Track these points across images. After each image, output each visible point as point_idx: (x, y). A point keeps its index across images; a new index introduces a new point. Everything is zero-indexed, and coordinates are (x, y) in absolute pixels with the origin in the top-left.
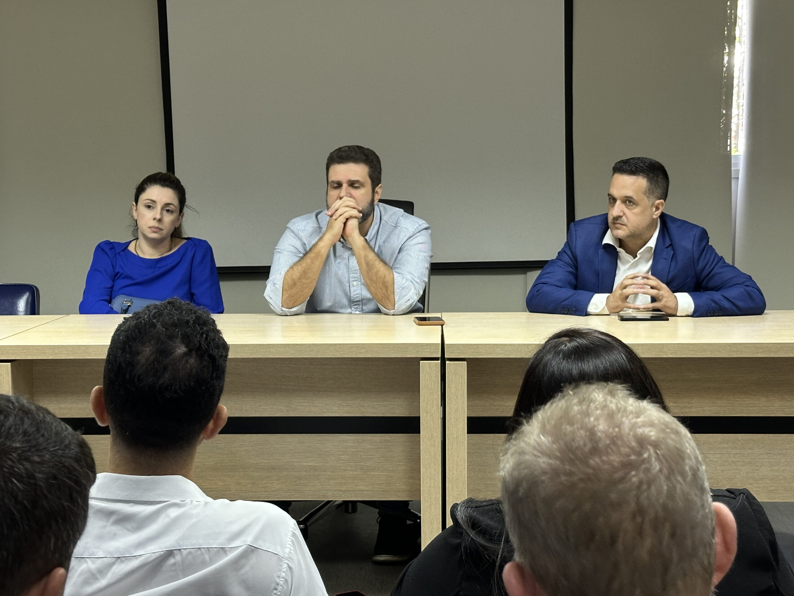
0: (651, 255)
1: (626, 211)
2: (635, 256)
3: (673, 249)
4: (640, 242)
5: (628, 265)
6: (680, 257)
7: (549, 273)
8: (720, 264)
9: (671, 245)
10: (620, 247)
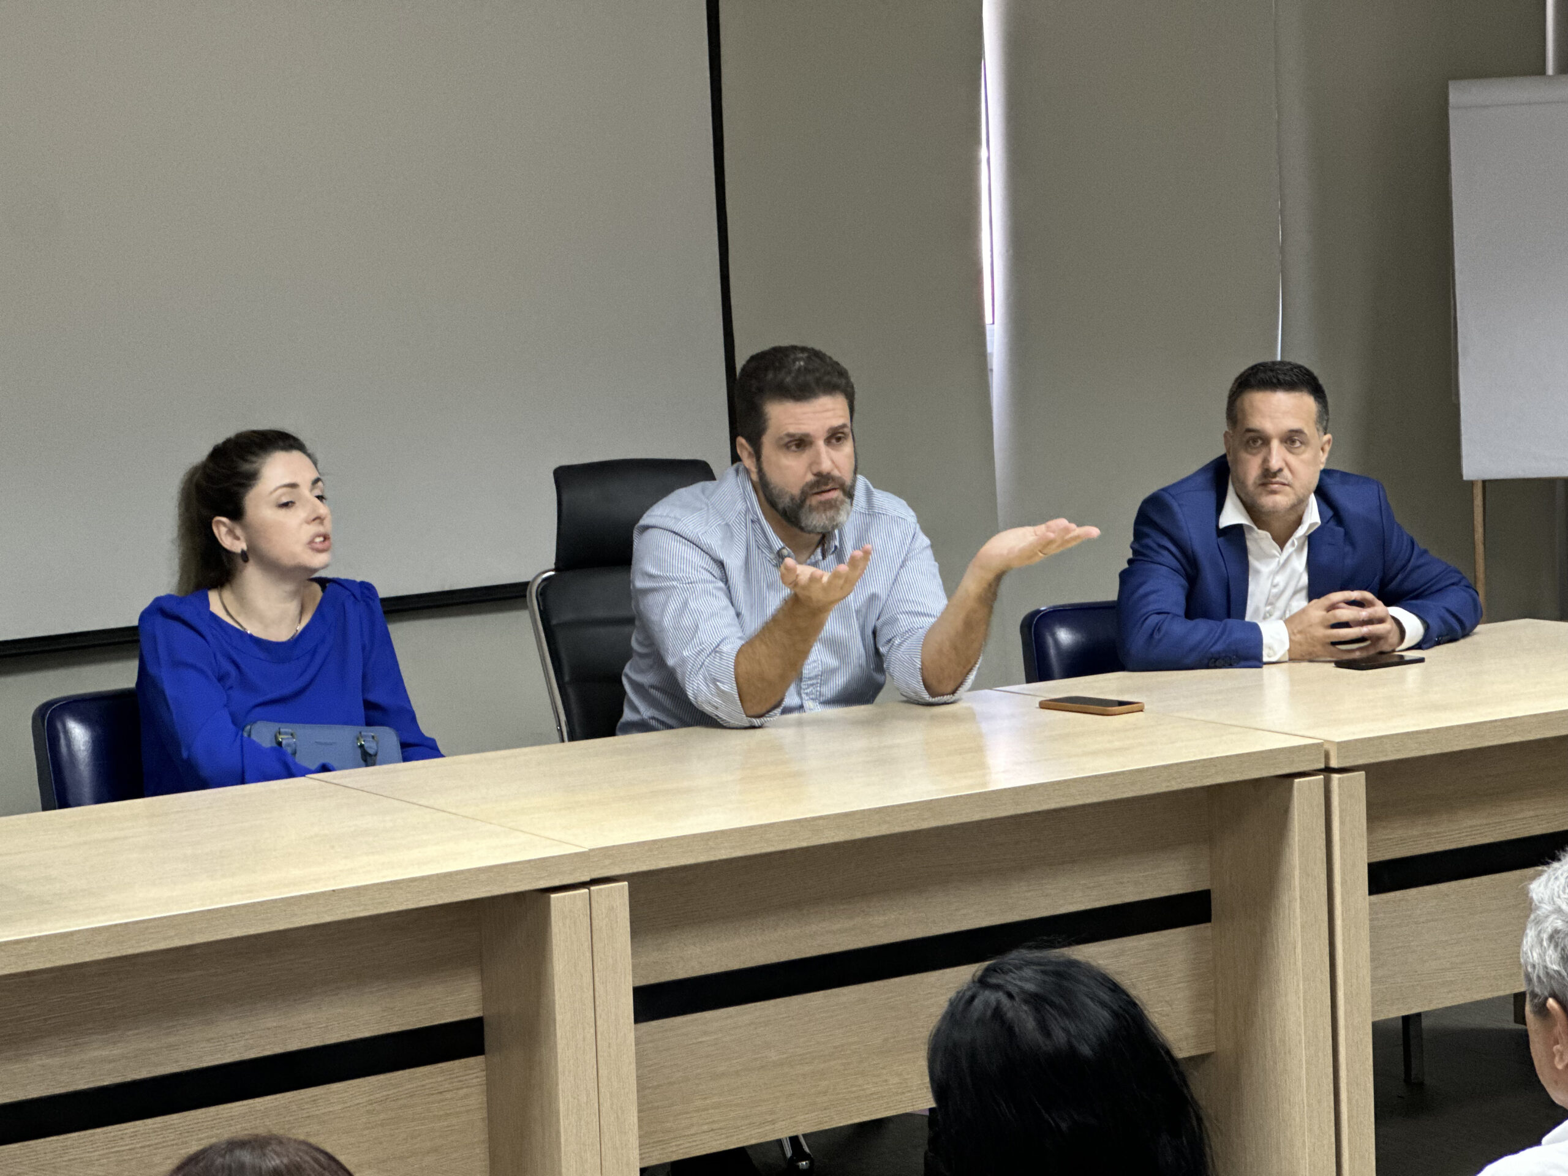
0: (1305, 541)
1: (1290, 458)
2: (1283, 544)
3: (1341, 524)
4: (1291, 517)
9: (1334, 517)
10: (1255, 526)
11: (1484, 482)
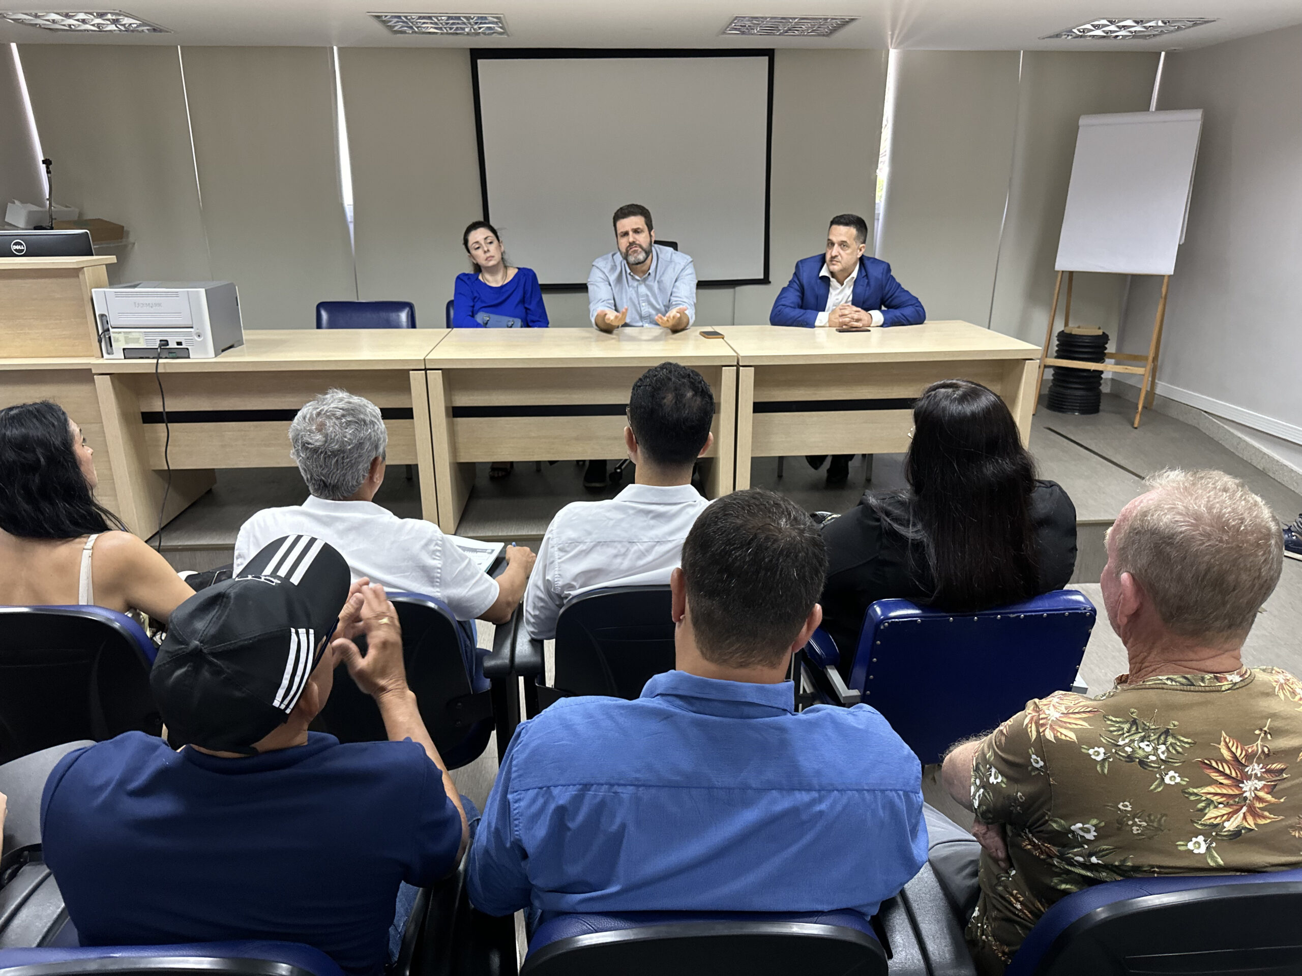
0: (852, 283)
1: (841, 252)
2: (842, 284)
3: (867, 278)
4: (846, 274)
5: (838, 291)
6: (872, 283)
7: (784, 297)
8: (899, 290)
9: (867, 275)
10: (833, 277)
11: (1063, 272)
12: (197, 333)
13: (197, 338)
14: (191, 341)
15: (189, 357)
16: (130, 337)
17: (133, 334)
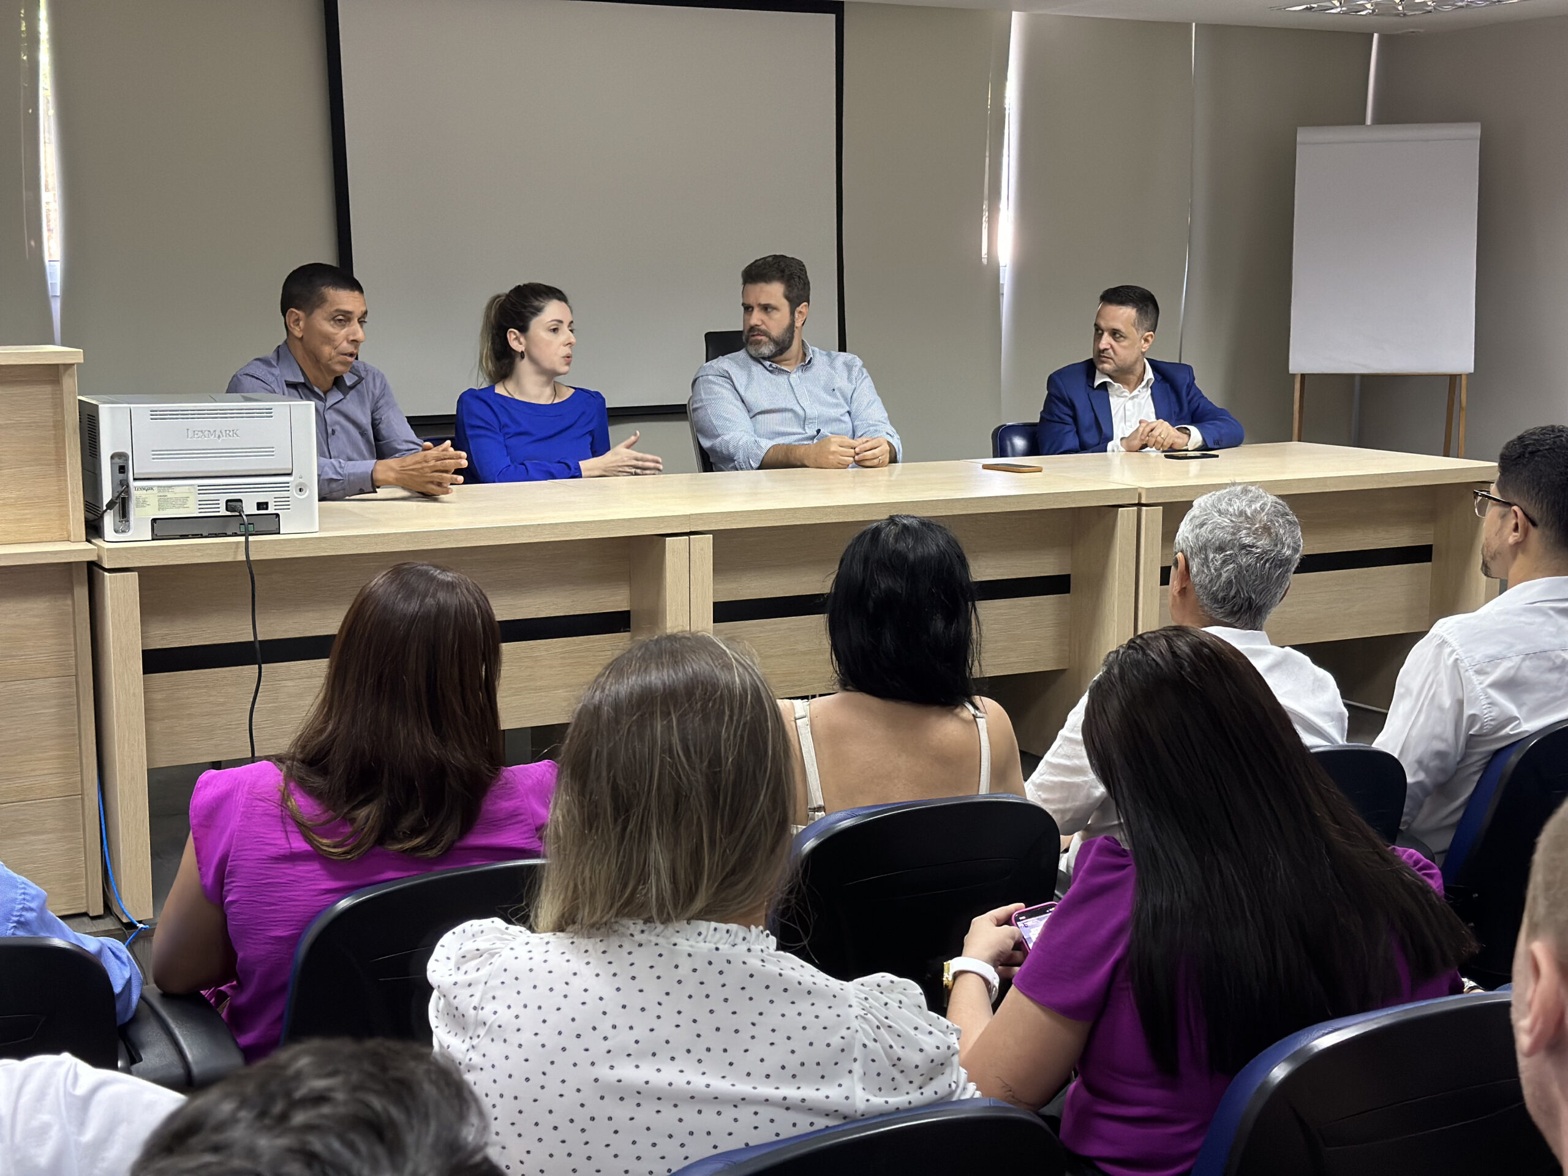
0: (1148, 390)
1: (1114, 344)
4: (1131, 377)
9: (1163, 378)
10: (1116, 382)
12: (297, 486)
13: (294, 493)
14: (285, 503)
15: (279, 533)
16: (169, 495)
17: (177, 490)
